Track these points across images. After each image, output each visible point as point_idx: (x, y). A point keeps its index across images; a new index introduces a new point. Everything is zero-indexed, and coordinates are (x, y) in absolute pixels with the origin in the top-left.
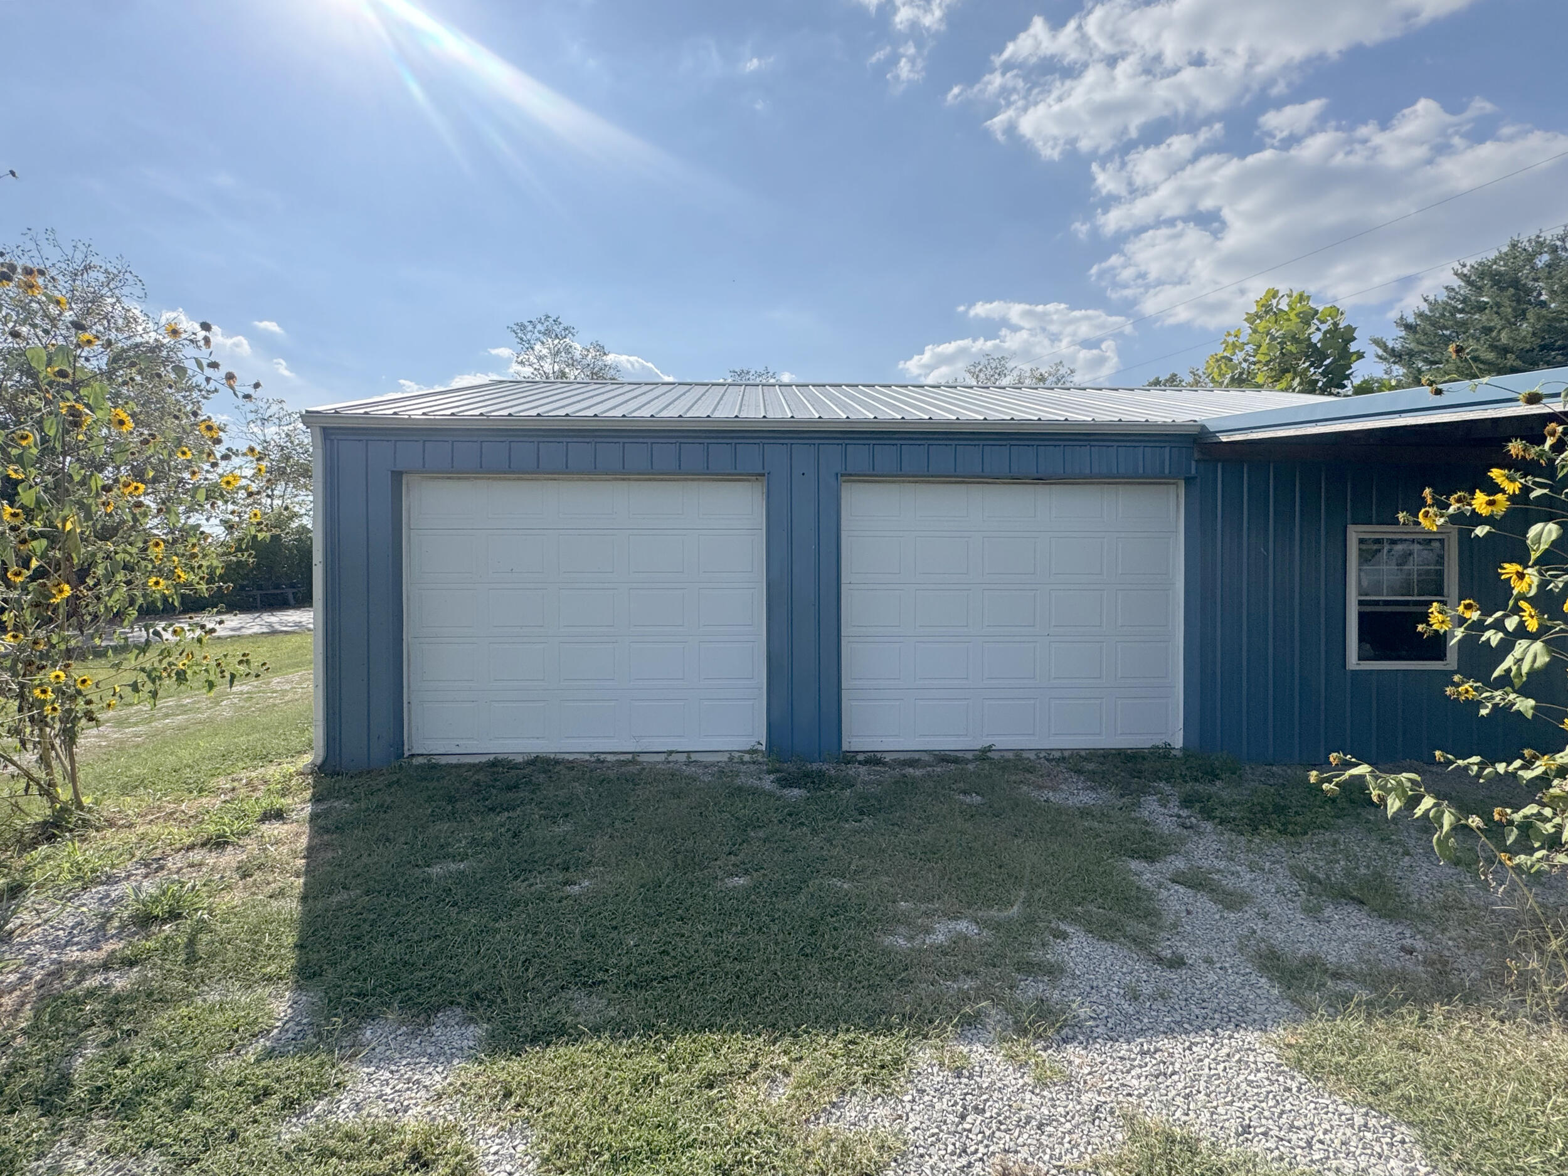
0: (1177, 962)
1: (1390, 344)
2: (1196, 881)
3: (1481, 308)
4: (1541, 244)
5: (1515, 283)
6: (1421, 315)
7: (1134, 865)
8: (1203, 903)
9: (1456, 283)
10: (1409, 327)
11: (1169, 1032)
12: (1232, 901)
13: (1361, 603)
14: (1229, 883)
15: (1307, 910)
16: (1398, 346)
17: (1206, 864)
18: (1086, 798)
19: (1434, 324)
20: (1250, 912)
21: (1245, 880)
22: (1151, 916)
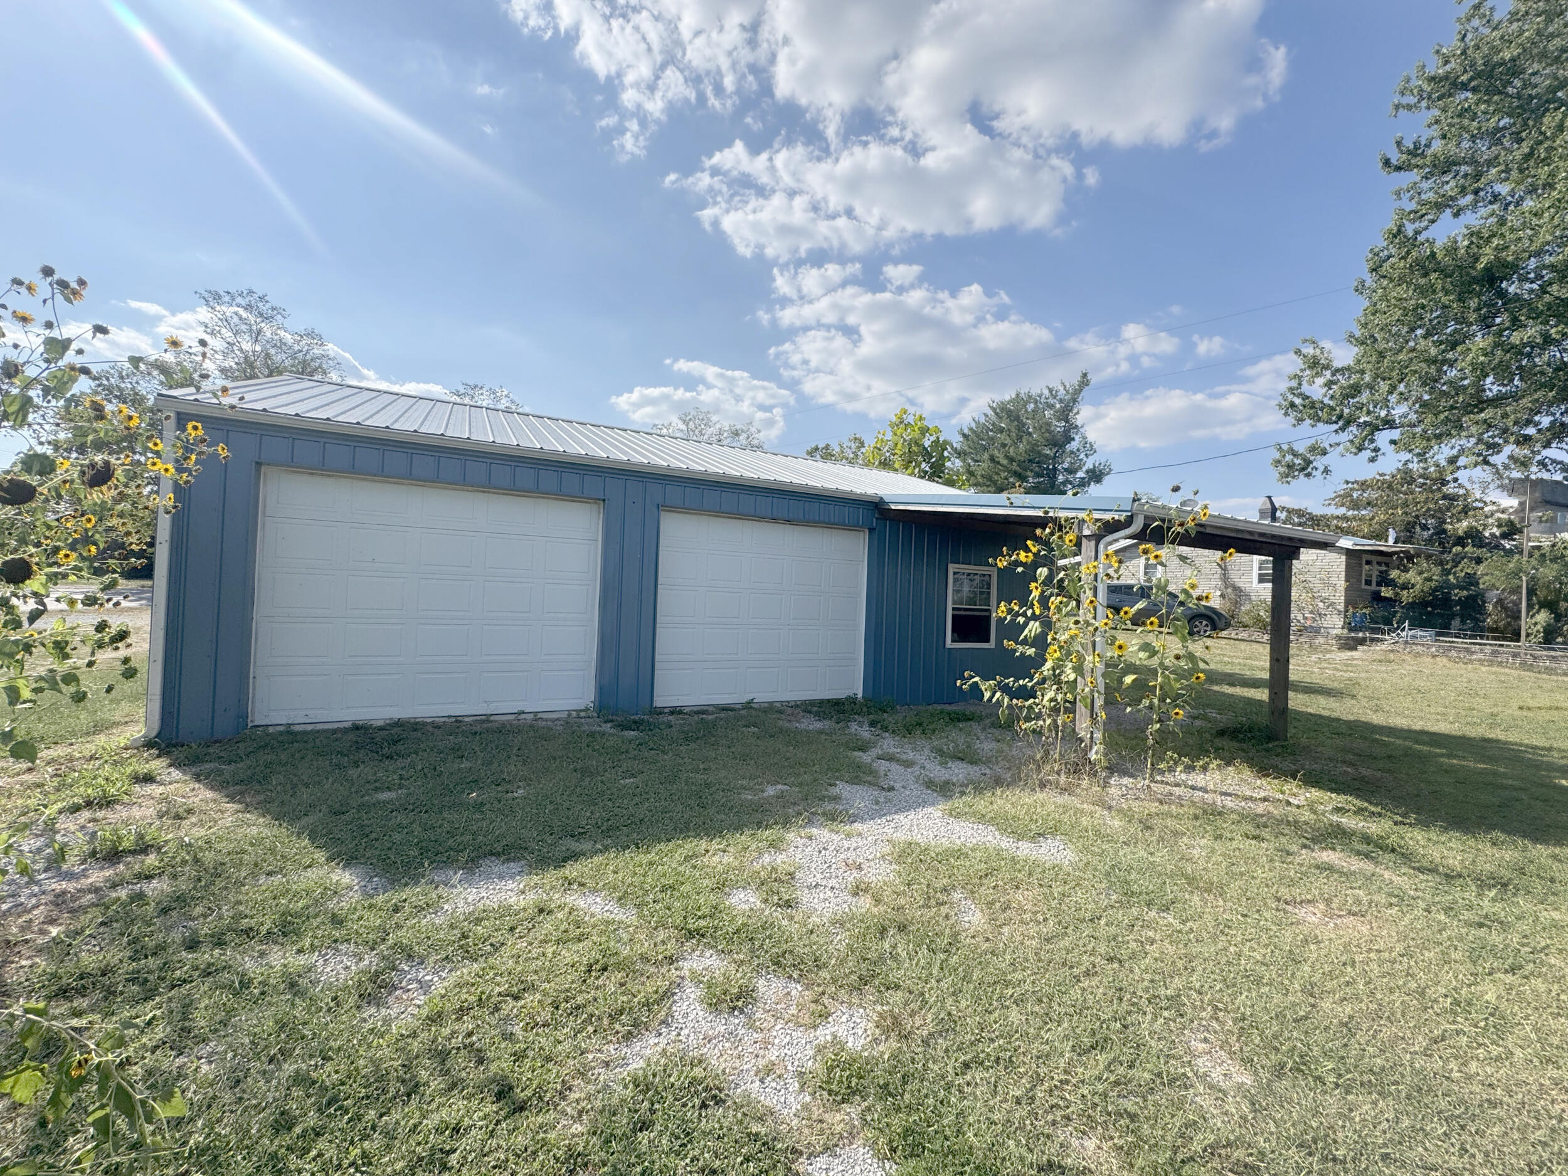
0: (891, 789)
1: (955, 445)
2: (891, 758)
3: (1001, 430)
4: (1030, 397)
5: (1018, 418)
6: (971, 429)
7: (856, 753)
8: (894, 767)
9: (991, 413)
10: (964, 436)
11: (896, 813)
12: (908, 764)
13: (954, 609)
14: (904, 757)
15: (941, 764)
16: (959, 447)
17: (891, 751)
18: (819, 725)
19: (978, 436)
20: (917, 768)
21: (911, 755)
22: (872, 772)
